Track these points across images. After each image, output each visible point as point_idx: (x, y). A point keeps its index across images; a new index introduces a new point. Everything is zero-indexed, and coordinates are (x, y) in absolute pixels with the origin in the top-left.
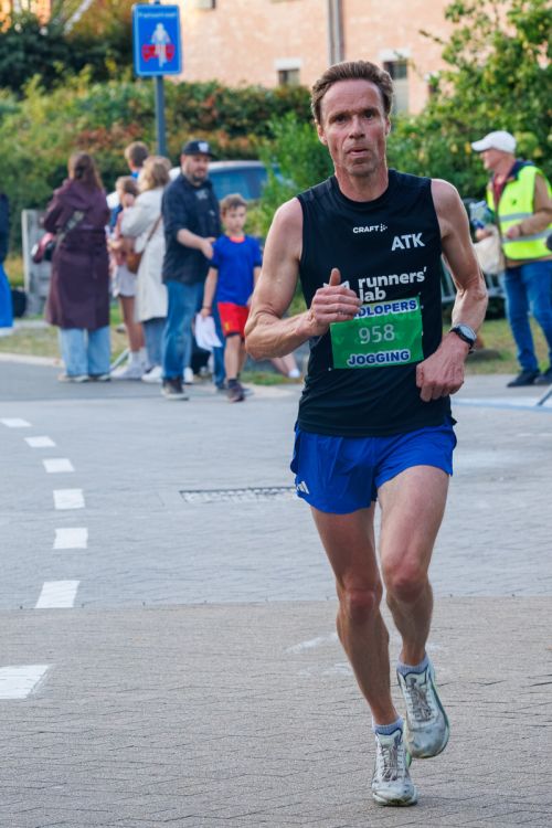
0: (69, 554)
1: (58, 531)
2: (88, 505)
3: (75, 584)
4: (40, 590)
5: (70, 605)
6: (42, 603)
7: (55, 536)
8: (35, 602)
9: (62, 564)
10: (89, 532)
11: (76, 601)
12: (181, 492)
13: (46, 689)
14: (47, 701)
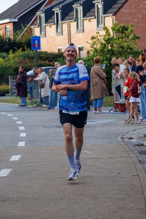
0: (23, 137)
1: (21, 134)
2: (25, 129)
3: (25, 142)
4: (18, 143)
5: (24, 146)
6: (19, 145)
8: (18, 145)
10: (26, 134)
11: (25, 145)
12: (43, 127)
13: (21, 159)
14: (22, 161)
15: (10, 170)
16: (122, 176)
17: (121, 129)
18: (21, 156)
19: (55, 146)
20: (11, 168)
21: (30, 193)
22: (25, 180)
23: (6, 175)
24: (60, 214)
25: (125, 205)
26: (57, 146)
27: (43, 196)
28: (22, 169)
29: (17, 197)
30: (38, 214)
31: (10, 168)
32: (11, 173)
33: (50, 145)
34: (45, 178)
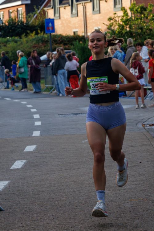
0: (38, 126)
2: (41, 117)
3: (40, 131)
4: (33, 133)
6: (33, 135)
7: (34, 123)
8: (32, 135)
9: (37, 128)
10: (41, 122)
11: (40, 135)
12: (59, 115)
13: (36, 149)
14: (37, 151)
15: (24, 161)
16: (144, 165)
17: (142, 115)
18: (36, 147)
19: (72, 135)
20: (26, 159)
21: (46, 185)
22: (40, 172)
23: (21, 167)
24: (79, 208)
25: (148, 196)
26: (74, 135)
27: (60, 189)
28: (37, 160)
29: (32, 191)
30: (56, 208)
31: (24, 159)
32: (25, 165)
33: (66, 134)
34: (62, 169)
